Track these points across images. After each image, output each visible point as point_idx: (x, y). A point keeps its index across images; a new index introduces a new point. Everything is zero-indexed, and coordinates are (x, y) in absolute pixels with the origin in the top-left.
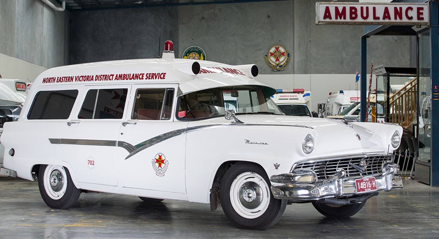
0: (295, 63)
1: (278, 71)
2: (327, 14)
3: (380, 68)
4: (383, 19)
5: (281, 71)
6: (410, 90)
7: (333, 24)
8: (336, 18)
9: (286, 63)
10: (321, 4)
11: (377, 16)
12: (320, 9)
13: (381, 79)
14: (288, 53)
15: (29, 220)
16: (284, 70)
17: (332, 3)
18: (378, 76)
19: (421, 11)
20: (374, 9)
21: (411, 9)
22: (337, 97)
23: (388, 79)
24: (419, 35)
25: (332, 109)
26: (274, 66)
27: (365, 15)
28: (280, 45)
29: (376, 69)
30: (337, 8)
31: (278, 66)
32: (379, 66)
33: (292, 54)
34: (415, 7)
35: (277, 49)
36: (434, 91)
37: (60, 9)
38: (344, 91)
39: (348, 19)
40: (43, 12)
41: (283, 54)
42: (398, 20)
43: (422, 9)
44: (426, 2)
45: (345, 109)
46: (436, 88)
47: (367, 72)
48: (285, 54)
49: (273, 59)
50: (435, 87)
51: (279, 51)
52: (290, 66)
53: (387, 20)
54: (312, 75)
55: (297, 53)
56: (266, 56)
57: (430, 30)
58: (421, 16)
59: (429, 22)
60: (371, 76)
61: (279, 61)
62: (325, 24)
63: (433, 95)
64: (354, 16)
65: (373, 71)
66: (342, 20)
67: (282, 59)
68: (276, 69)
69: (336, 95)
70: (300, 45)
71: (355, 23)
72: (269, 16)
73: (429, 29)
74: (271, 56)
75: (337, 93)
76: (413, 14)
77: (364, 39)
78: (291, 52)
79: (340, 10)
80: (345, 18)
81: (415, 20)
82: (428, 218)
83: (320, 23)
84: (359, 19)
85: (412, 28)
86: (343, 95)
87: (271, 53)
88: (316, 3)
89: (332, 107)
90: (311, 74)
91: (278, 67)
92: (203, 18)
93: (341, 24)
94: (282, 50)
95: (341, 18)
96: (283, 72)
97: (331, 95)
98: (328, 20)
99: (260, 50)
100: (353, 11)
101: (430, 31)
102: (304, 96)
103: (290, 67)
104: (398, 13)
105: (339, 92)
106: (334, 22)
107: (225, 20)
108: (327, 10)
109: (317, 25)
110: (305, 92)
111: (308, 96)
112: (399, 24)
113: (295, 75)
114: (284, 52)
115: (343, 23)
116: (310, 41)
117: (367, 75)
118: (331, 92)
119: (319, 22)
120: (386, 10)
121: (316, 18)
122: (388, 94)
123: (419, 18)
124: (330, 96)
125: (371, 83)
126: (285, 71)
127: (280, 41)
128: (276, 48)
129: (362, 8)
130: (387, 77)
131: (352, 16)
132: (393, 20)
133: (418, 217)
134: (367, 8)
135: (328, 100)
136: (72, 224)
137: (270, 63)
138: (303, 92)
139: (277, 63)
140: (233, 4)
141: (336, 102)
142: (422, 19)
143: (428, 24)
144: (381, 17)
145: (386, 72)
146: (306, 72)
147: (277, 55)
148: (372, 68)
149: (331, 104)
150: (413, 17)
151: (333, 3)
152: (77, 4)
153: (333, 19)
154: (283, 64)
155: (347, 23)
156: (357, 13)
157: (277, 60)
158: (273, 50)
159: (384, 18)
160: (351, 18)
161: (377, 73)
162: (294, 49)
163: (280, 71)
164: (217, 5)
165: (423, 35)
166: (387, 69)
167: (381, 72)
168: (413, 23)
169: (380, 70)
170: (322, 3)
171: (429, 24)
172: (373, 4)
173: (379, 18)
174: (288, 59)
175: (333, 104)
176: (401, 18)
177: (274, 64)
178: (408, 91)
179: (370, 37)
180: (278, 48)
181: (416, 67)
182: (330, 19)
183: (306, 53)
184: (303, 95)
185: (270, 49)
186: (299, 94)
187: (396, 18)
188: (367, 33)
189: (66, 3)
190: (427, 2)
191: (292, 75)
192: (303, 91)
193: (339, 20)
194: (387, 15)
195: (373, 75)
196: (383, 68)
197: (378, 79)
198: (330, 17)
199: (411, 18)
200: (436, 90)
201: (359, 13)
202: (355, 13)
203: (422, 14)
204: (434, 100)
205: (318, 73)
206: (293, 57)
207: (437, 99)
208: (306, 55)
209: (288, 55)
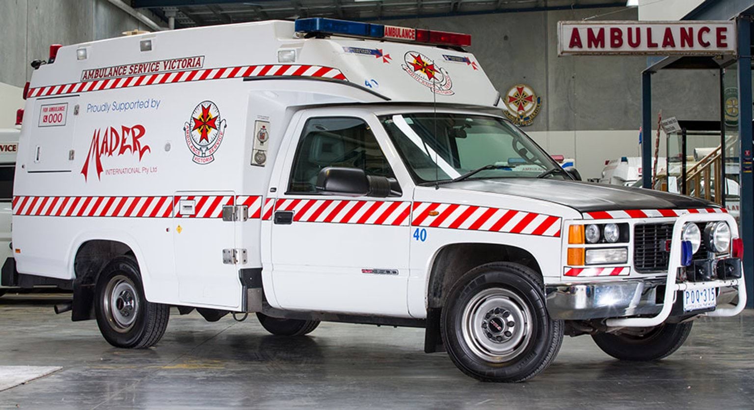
0: (550, 112)
2: (576, 40)
3: (671, 122)
4: (663, 47)
5: (528, 126)
7: (584, 55)
8: (590, 46)
9: (534, 114)
10: (566, 24)
11: (653, 42)
12: (565, 31)
13: (675, 140)
14: (538, 96)
15: (110, 360)
16: (531, 125)
17: (582, 22)
18: (669, 134)
19: (722, 34)
20: (649, 30)
21: (707, 30)
22: (617, 168)
23: (684, 139)
24: (724, 71)
26: (516, 118)
27: (634, 41)
28: (524, 84)
29: (666, 124)
30: (590, 31)
31: (522, 118)
32: (670, 119)
33: (545, 99)
34: (713, 28)
35: (520, 90)
36: (744, 159)
38: (628, 158)
39: (608, 47)
41: (530, 99)
42: (687, 48)
43: (725, 29)
44: (731, 20)
46: (747, 153)
47: (652, 127)
48: (533, 99)
49: (513, 107)
50: (745, 153)
51: (523, 94)
52: (541, 118)
53: (669, 48)
54: (577, 132)
55: (552, 97)
57: (738, 62)
58: (723, 41)
59: (736, 51)
60: (659, 135)
61: (523, 110)
62: (573, 56)
63: (742, 165)
64: (617, 42)
65: (661, 127)
66: (599, 49)
67: (528, 106)
68: (519, 124)
69: (615, 164)
70: (556, 85)
71: (620, 52)
72: (506, 38)
73: (736, 61)
74: (511, 103)
75: (616, 161)
76: (710, 38)
77: (647, 75)
78: (542, 93)
79: (596, 34)
80: (603, 46)
81: (714, 47)
83: (564, 54)
84: (626, 47)
85: (713, 59)
86: (627, 165)
87: (510, 97)
88: (558, 24)
90: (575, 130)
91: (522, 121)
94: (528, 92)
95: (596, 47)
96: (529, 127)
97: (609, 165)
98: (576, 49)
100: (616, 34)
101: (738, 64)
103: (541, 121)
104: (687, 37)
105: (620, 159)
106: (586, 52)
108: (575, 33)
109: (559, 56)
110: (564, 160)
112: (688, 53)
113: (550, 132)
114: (531, 96)
115: (600, 53)
116: (573, 77)
117: (652, 131)
118: (608, 160)
119: (562, 53)
120: (668, 33)
121: (559, 45)
122: (684, 163)
123: (719, 44)
124: (606, 166)
125: (658, 146)
126: (533, 127)
127: (524, 77)
128: (518, 89)
129: (630, 30)
130: (681, 137)
131: (614, 42)
132: (678, 47)
134: (638, 30)
135: (604, 173)
137: (509, 114)
138: (562, 160)
139: (520, 113)
140: (447, 18)
141: (616, 176)
142: (725, 45)
143: (734, 54)
144: (660, 44)
145: (680, 129)
146: (567, 128)
147: (521, 100)
148: (659, 122)
149: (608, 180)
150: (710, 42)
151: (585, 22)
152: (194, 21)
153: (585, 48)
154: (530, 115)
155: (607, 54)
156: (622, 37)
157: (521, 108)
158: (513, 92)
159: (665, 44)
160: (613, 45)
161: (668, 130)
162: (547, 89)
163: (525, 126)
164: (421, 19)
165: (728, 69)
166: (682, 124)
167: (673, 128)
168: (711, 52)
169: (671, 125)
170: (568, 22)
171: (735, 54)
172: (647, 24)
173: (656, 45)
174: (538, 106)
175: (611, 179)
176: (691, 45)
177: (515, 116)
179: (656, 72)
180: (522, 88)
181: (720, 120)
182: (579, 47)
183: (568, 97)
184: (562, 164)
185: (508, 90)
187: (683, 45)
188: (652, 65)
189: (176, 21)
190: (733, 18)
191: (545, 133)
192: (561, 158)
193: (593, 49)
194: (669, 40)
195: (662, 132)
196: (675, 122)
197: (670, 139)
198: (580, 45)
199: (708, 44)
200: (747, 157)
201: (625, 37)
202: (620, 38)
203: (724, 37)
204: (745, 173)
205: (588, 129)
206: (546, 103)
207: (750, 171)
208: (568, 100)
209: (539, 100)
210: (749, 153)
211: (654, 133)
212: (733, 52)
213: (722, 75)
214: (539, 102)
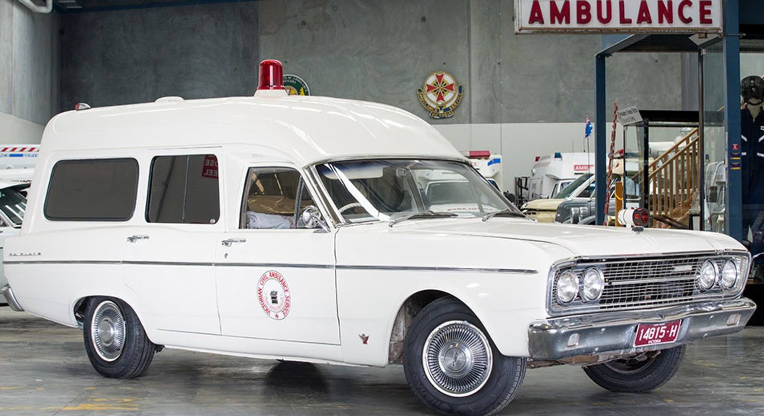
0: (473, 104)
1: (441, 118)
2: (536, 15)
3: (630, 112)
4: (638, 23)
5: (448, 118)
6: (685, 152)
7: (547, 32)
8: (553, 21)
9: (455, 104)
11: (626, 17)
12: (523, 5)
13: (633, 132)
14: (460, 85)
16: (452, 116)
18: (627, 125)
19: (706, 8)
20: (622, 4)
21: (689, 3)
22: (550, 165)
23: (646, 132)
24: (704, 52)
25: (541, 187)
26: (434, 109)
27: (604, 16)
28: (445, 72)
29: (624, 114)
30: (553, 4)
31: (441, 109)
32: (629, 109)
33: (467, 88)
34: (696, 1)
35: (440, 78)
36: (732, 154)
37: (44, 10)
38: (561, 154)
39: (574, 24)
40: (11, 15)
41: (450, 87)
42: (666, 24)
43: (709, 3)
45: (565, 186)
46: (735, 147)
47: (607, 119)
48: (454, 88)
49: (432, 97)
50: (733, 147)
51: (443, 82)
52: (463, 109)
53: (644, 25)
54: (503, 125)
55: (475, 86)
56: (420, 91)
57: (724, 41)
58: (707, 17)
59: (721, 28)
60: (615, 127)
61: (443, 100)
62: (533, 33)
63: (729, 161)
64: (584, 17)
65: (618, 119)
66: (564, 25)
67: (449, 96)
68: (438, 116)
69: (547, 161)
70: (481, 71)
71: (587, 29)
72: (424, 19)
73: (721, 40)
74: (429, 92)
75: (549, 157)
76: (693, 12)
77: (601, 58)
78: (464, 82)
79: (560, 7)
80: (568, 22)
81: (696, 24)
82: (728, 387)
83: (522, 31)
84: (595, 23)
85: (690, 38)
86: (561, 162)
87: (428, 86)
89: (542, 183)
90: (501, 122)
91: (441, 112)
92: (304, 23)
93: (561, 32)
94: (448, 79)
95: (560, 22)
96: (450, 119)
97: (539, 161)
98: (537, 25)
99: (409, 80)
100: (583, 8)
101: (724, 44)
102: (489, 164)
103: (463, 112)
104: (665, 12)
105: (554, 155)
106: (549, 29)
107: (345, 27)
108: (536, 6)
109: (517, 34)
110: (490, 157)
111: (497, 164)
112: (667, 31)
113: (473, 125)
114: (452, 85)
115: (565, 31)
116: (499, 64)
117: (607, 124)
118: (539, 156)
119: (520, 30)
120: (644, 7)
121: (516, 21)
122: (646, 158)
123: (703, 21)
124: (537, 163)
125: (613, 140)
126: (454, 118)
127: (444, 64)
128: (437, 76)
129: (599, 3)
130: (643, 128)
131: (581, 17)
132: (655, 24)
133: (708, 384)
134: (609, 3)
135: (534, 171)
136: (77, 406)
137: (427, 105)
138: (489, 156)
139: (440, 103)
141: (548, 173)
142: (710, 21)
143: (719, 31)
144: (635, 19)
145: (642, 120)
146: (492, 120)
147: (440, 90)
148: (615, 113)
149: (539, 178)
150: (692, 18)
153: (547, 24)
154: (451, 106)
155: (572, 31)
156: (591, 12)
157: (440, 98)
158: (431, 80)
159: (640, 20)
160: (580, 21)
161: (626, 120)
162: (470, 78)
163: (444, 118)
165: (709, 50)
166: (643, 113)
167: (633, 118)
168: (693, 29)
169: (630, 116)
171: (722, 31)
173: (630, 21)
174: (459, 96)
175: (542, 177)
176: (670, 21)
177: (434, 106)
178: (682, 154)
179: (611, 55)
180: (442, 76)
181: (698, 110)
182: (540, 23)
183: (493, 85)
184: (488, 161)
185: (426, 78)
186: (480, 161)
187: (661, 21)
188: (607, 48)
191: (467, 125)
192: (487, 154)
193: (557, 25)
194: (644, 15)
195: (618, 124)
196: (637, 111)
197: (628, 132)
198: (540, 20)
199: (689, 20)
200: (735, 151)
201: (594, 11)
202: (587, 12)
203: (709, 12)
204: (732, 170)
205: (515, 122)
206: (468, 92)
207: (738, 168)
208: (493, 90)
209: (460, 89)
210: (737, 147)
211: (609, 126)
212: (719, 29)
213: (701, 58)
214: (460, 91)
